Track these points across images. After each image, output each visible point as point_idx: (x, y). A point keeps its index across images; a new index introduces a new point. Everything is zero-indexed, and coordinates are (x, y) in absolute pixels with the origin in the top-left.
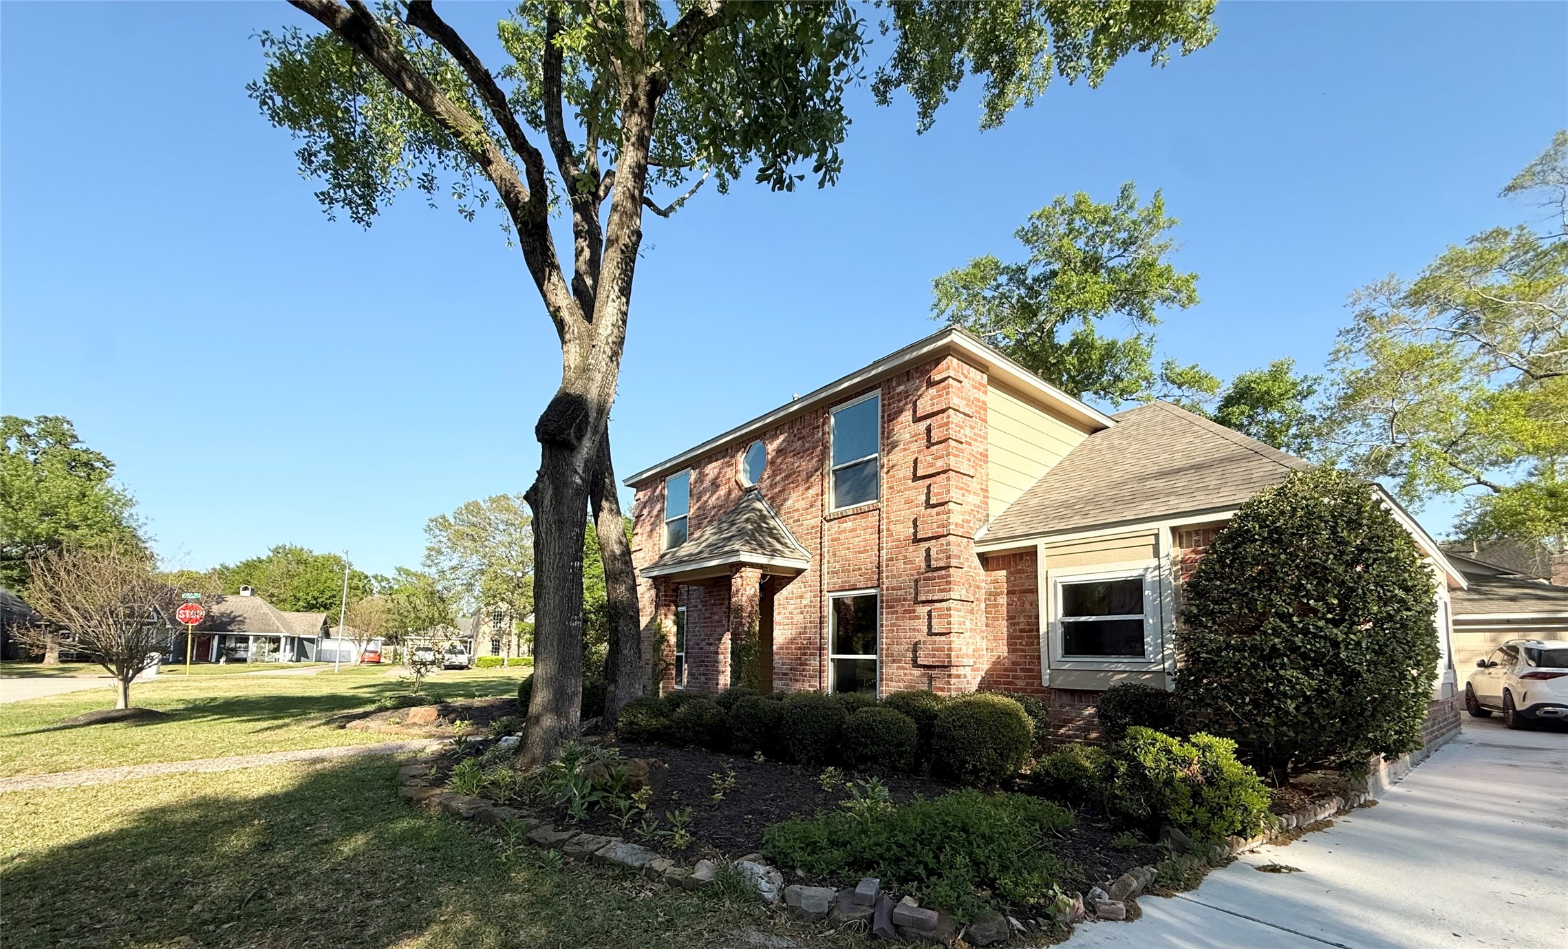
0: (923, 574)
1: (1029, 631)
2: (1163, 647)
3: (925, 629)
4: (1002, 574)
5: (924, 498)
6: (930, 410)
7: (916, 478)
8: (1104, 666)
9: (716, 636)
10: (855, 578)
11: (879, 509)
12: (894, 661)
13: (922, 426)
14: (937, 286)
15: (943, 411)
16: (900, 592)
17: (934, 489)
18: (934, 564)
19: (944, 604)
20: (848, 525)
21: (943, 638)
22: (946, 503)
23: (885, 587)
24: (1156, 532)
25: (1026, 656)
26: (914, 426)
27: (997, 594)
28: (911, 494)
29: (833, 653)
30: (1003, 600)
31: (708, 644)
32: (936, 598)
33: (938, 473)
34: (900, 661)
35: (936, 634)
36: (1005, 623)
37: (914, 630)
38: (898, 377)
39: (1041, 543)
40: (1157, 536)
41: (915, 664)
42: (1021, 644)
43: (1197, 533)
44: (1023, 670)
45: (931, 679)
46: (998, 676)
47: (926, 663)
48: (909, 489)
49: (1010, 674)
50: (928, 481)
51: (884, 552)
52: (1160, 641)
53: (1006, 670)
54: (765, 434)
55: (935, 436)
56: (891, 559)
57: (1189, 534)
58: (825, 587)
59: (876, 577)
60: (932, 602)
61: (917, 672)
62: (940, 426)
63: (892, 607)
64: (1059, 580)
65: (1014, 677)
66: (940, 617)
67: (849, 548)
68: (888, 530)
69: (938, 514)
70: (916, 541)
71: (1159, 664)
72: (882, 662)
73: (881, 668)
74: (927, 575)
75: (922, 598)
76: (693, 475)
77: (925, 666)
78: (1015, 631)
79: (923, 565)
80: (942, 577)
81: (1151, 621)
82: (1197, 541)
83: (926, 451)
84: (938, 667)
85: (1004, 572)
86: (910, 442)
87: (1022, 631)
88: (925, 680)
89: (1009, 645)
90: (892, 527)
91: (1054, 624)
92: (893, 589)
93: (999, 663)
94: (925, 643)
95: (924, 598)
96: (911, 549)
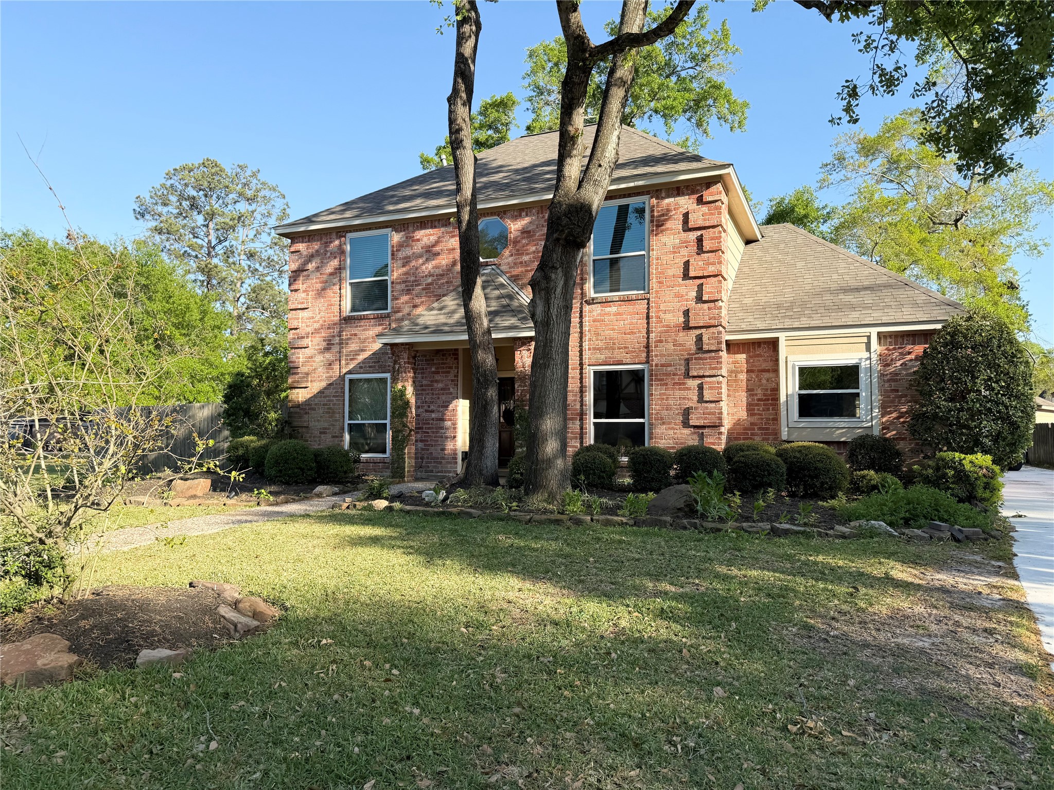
0: (693, 354)
1: (766, 400)
2: (872, 411)
3: (695, 398)
4: (742, 357)
5: (694, 294)
6: (701, 223)
7: (686, 276)
8: (830, 425)
9: (440, 402)
10: (619, 355)
11: (648, 299)
12: (664, 423)
13: (693, 236)
14: (530, 56)
15: (714, 227)
16: (669, 369)
17: (706, 289)
18: (705, 347)
19: (714, 379)
20: (613, 309)
21: (713, 405)
22: (717, 300)
23: (654, 363)
24: (869, 334)
25: (762, 419)
26: (684, 235)
27: (736, 372)
28: (683, 290)
29: (595, 418)
30: (743, 376)
31: (426, 411)
32: (707, 374)
33: (709, 276)
34: (670, 423)
35: (707, 402)
36: (744, 394)
37: (684, 398)
38: (668, 190)
39: (782, 336)
40: (869, 337)
41: (686, 424)
42: (758, 410)
43: (890, 337)
44: (760, 429)
45: (702, 436)
46: (738, 434)
47: (698, 424)
48: (679, 285)
49: (749, 432)
50: (699, 282)
51: (652, 335)
52: (869, 407)
53: (745, 429)
54: (505, 212)
55: (707, 245)
56: (661, 341)
57: (885, 337)
58: (586, 361)
59: (644, 355)
60: (704, 376)
61: (687, 431)
62: (712, 239)
63: (662, 380)
64: (797, 363)
65: (752, 434)
66: (711, 388)
67: (613, 329)
68: (658, 317)
69: (709, 309)
70: (687, 327)
71: (869, 422)
72: (651, 424)
73: (650, 429)
74: (697, 356)
75: (693, 373)
76: (396, 238)
77: (695, 427)
78: (753, 400)
79: (694, 348)
80: (714, 358)
81: (864, 394)
82: (890, 342)
83: (696, 257)
84: (709, 427)
85: (744, 356)
86: (681, 247)
87: (759, 400)
88: (696, 437)
89: (748, 410)
90: (662, 315)
91: (792, 395)
92: (662, 365)
93: (739, 424)
94: (696, 408)
95: (695, 374)
96: (681, 334)
